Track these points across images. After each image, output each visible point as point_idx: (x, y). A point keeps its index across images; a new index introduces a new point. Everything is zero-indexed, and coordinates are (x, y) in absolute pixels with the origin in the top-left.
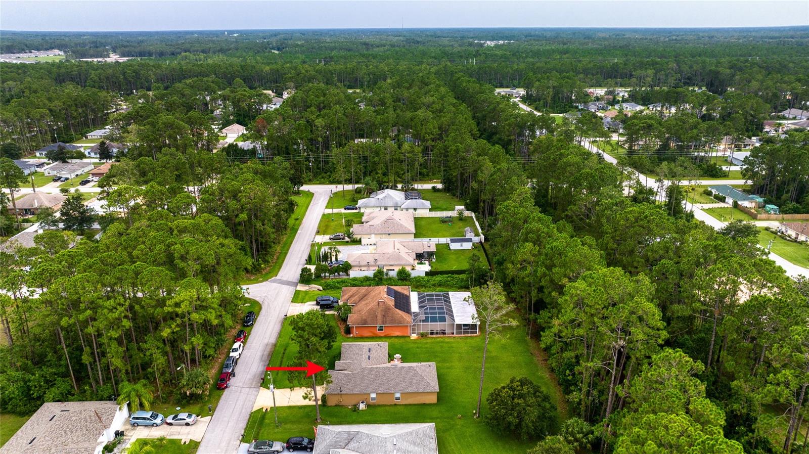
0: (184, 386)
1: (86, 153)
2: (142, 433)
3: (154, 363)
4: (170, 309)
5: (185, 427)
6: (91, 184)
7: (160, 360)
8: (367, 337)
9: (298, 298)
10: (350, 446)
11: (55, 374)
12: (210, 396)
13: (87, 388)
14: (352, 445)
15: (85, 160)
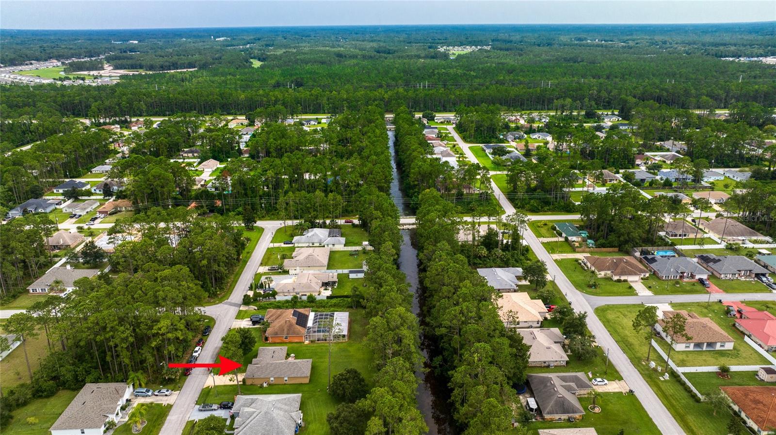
0: (164, 374)
1: (93, 191)
2: (141, 400)
3: (147, 361)
4: (156, 331)
5: (164, 397)
6: (99, 220)
7: (151, 359)
8: (278, 343)
9: (240, 316)
10: (252, 406)
11: (91, 367)
12: (179, 379)
13: (109, 375)
14: (253, 405)
15: (92, 197)
